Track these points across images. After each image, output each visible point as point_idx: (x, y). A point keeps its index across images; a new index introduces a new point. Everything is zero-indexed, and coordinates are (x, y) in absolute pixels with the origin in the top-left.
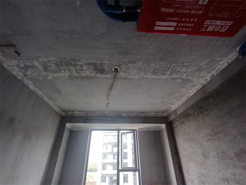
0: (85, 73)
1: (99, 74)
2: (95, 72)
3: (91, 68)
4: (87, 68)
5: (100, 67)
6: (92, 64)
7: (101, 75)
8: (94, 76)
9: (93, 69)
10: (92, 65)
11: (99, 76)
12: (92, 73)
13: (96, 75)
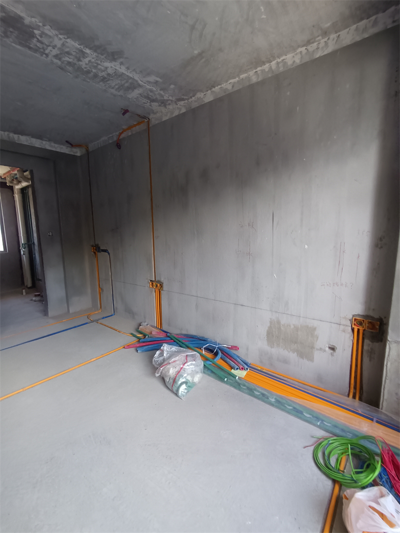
0: (63, 45)
1: (28, 20)
2: (36, 32)
3: (39, 45)
4: (50, 48)
5: (11, 32)
6: (30, 48)
7: (23, 15)
8: (48, 27)
9: (36, 39)
10: (31, 46)
11: (32, 17)
12: (46, 35)
13: (41, 24)
